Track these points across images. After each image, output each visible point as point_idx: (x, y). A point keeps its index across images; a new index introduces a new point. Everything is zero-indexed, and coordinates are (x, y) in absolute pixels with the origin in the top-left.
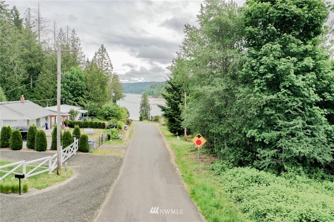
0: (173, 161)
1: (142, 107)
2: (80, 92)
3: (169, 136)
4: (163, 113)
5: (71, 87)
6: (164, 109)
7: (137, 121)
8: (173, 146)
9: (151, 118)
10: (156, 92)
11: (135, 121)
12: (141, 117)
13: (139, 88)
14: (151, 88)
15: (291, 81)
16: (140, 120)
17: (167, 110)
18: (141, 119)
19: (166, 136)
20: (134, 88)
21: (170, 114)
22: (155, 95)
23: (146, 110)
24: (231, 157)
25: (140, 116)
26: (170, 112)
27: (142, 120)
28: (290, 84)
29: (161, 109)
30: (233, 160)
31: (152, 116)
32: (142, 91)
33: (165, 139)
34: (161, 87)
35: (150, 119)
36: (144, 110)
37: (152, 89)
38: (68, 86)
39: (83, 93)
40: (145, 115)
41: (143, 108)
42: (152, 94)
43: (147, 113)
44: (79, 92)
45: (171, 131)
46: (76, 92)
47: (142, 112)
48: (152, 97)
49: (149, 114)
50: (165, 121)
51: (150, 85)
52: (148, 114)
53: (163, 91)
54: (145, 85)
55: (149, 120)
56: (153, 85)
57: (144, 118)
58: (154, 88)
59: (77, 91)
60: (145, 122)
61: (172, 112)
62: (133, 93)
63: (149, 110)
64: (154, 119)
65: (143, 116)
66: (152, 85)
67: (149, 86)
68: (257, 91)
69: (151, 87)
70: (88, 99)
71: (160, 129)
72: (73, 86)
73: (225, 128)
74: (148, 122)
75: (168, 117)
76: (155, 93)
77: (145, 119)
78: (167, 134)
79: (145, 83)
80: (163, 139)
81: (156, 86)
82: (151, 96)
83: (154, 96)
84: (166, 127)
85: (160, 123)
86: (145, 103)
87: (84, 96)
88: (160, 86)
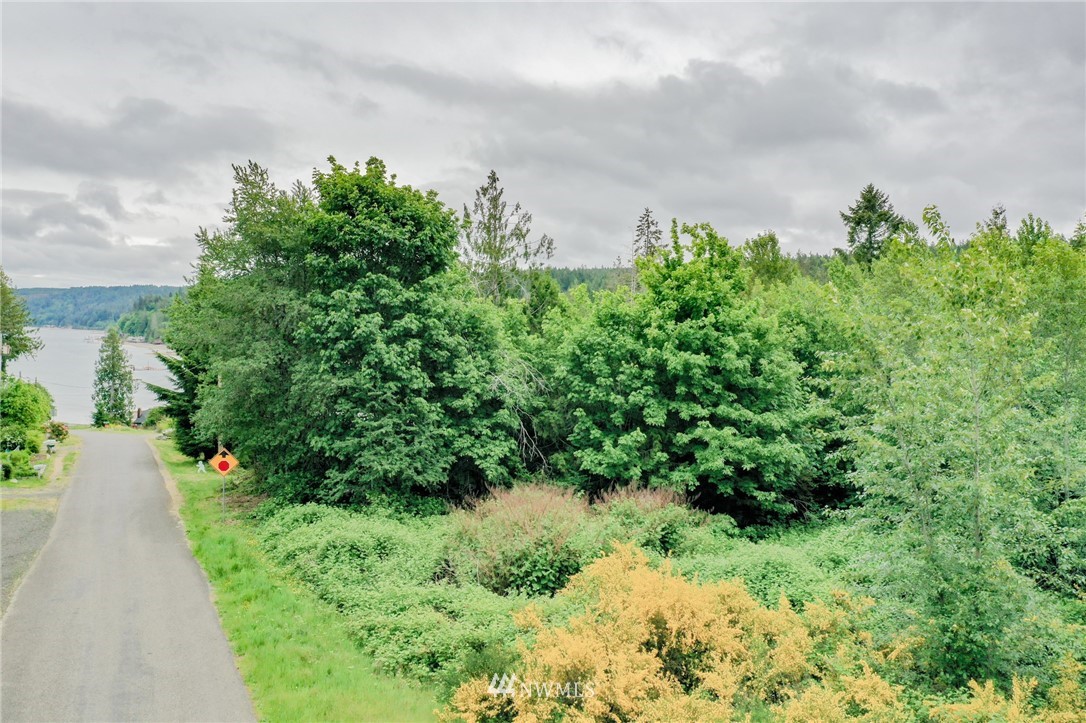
0: (175, 510)
1: (101, 380)
3: (178, 465)
4: (164, 404)
6: (164, 396)
7: (85, 427)
8: (183, 485)
9: (135, 415)
10: (159, 323)
11: (76, 427)
12: (100, 413)
13: (91, 306)
14: (141, 308)
15: (378, 355)
16: (97, 423)
17: (174, 398)
18: (99, 421)
19: (172, 464)
20: (70, 305)
21: (180, 406)
22: (155, 336)
23: (116, 390)
24: (288, 488)
25: (96, 411)
26: (180, 402)
27: (104, 425)
28: (377, 360)
29: (156, 396)
30: (290, 495)
31: (139, 410)
32: (104, 317)
33: (165, 473)
35: (133, 420)
36: (112, 392)
37: (144, 313)
40: (115, 406)
41: (106, 385)
42: (143, 332)
43: (122, 400)
45: (183, 450)
47: (104, 397)
48: (141, 342)
49: (130, 403)
50: (171, 426)
51: (135, 297)
52: (126, 402)
54: (114, 297)
55: (128, 424)
56: (147, 300)
57: (111, 415)
58: (149, 309)
60: (114, 432)
61: (188, 401)
63: (130, 389)
64: (146, 419)
65: (109, 409)
67: (131, 301)
68: (324, 370)
69: (140, 305)
71: (158, 447)
73: (275, 436)
74: (123, 430)
75: (176, 415)
76: (154, 325)
77: (113, 420)
78: (175, 460)
79: (116, 288)
80: (161, 471)
81: (157, 300)
84: (172, 443)
85: (160, 432)
86: (113, 366)
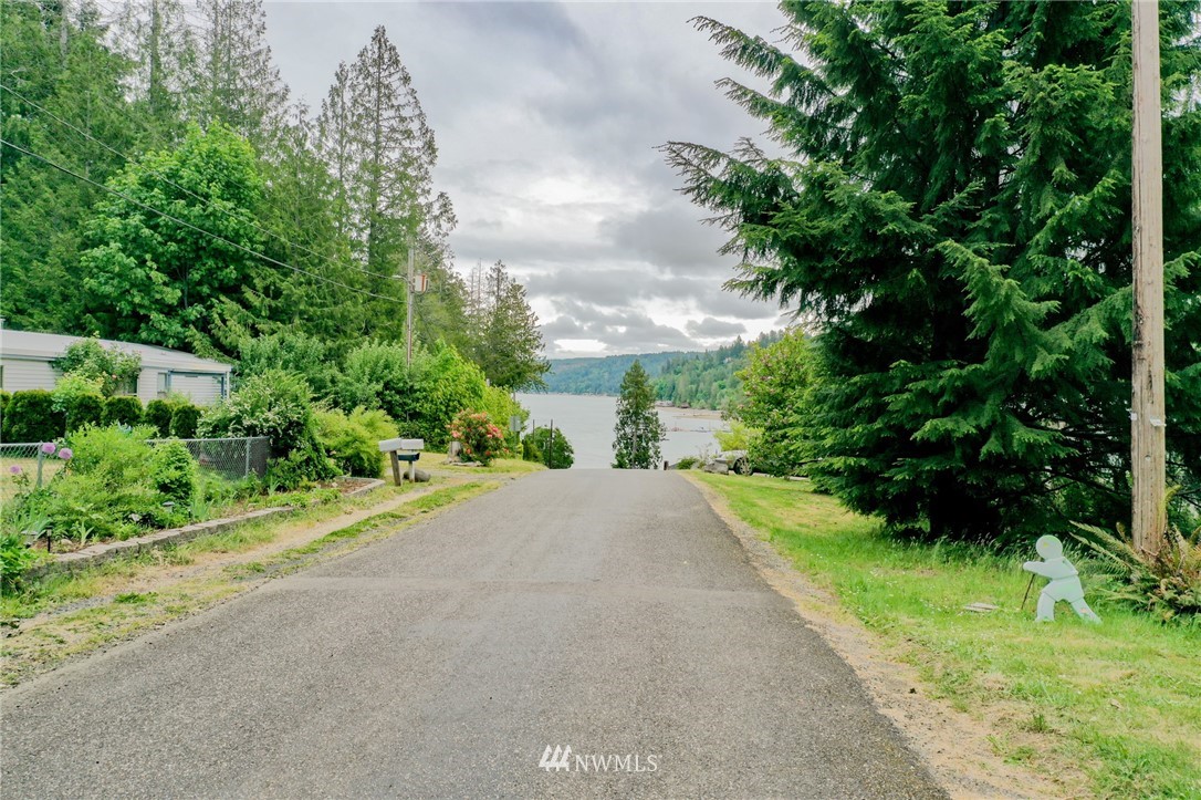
2: (231, 273)
5: (171, 238)
10: (686, 386)
14: (669, 372)
20: (606, 374)
22: (683, 399)
23: (640, 437)
31: (665, 463)
34: (705, 369)
36: (636, 440)
37: (671, 376)
38: (146, 232)
39: (246, 279)
41: (628, 430)
42: (671, 396)
44: (221, 275)
46: (203, 272)
51: (664, 364)
53: (710, 384)
58: (677, 373)
59: (211, 263)
62: (600, 393)
63: (656, 436)
65: (631, 461)
66: (668, 362)
69: (667, 370)
70: (275, 314)
72: (180, 234)
76: (681, 389)
81: (684, 364)
82: (665, 403)
83: (677, 402)
87: (249, 295)
88: (700, 366)
